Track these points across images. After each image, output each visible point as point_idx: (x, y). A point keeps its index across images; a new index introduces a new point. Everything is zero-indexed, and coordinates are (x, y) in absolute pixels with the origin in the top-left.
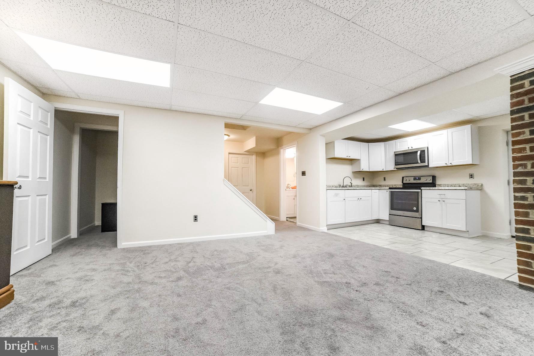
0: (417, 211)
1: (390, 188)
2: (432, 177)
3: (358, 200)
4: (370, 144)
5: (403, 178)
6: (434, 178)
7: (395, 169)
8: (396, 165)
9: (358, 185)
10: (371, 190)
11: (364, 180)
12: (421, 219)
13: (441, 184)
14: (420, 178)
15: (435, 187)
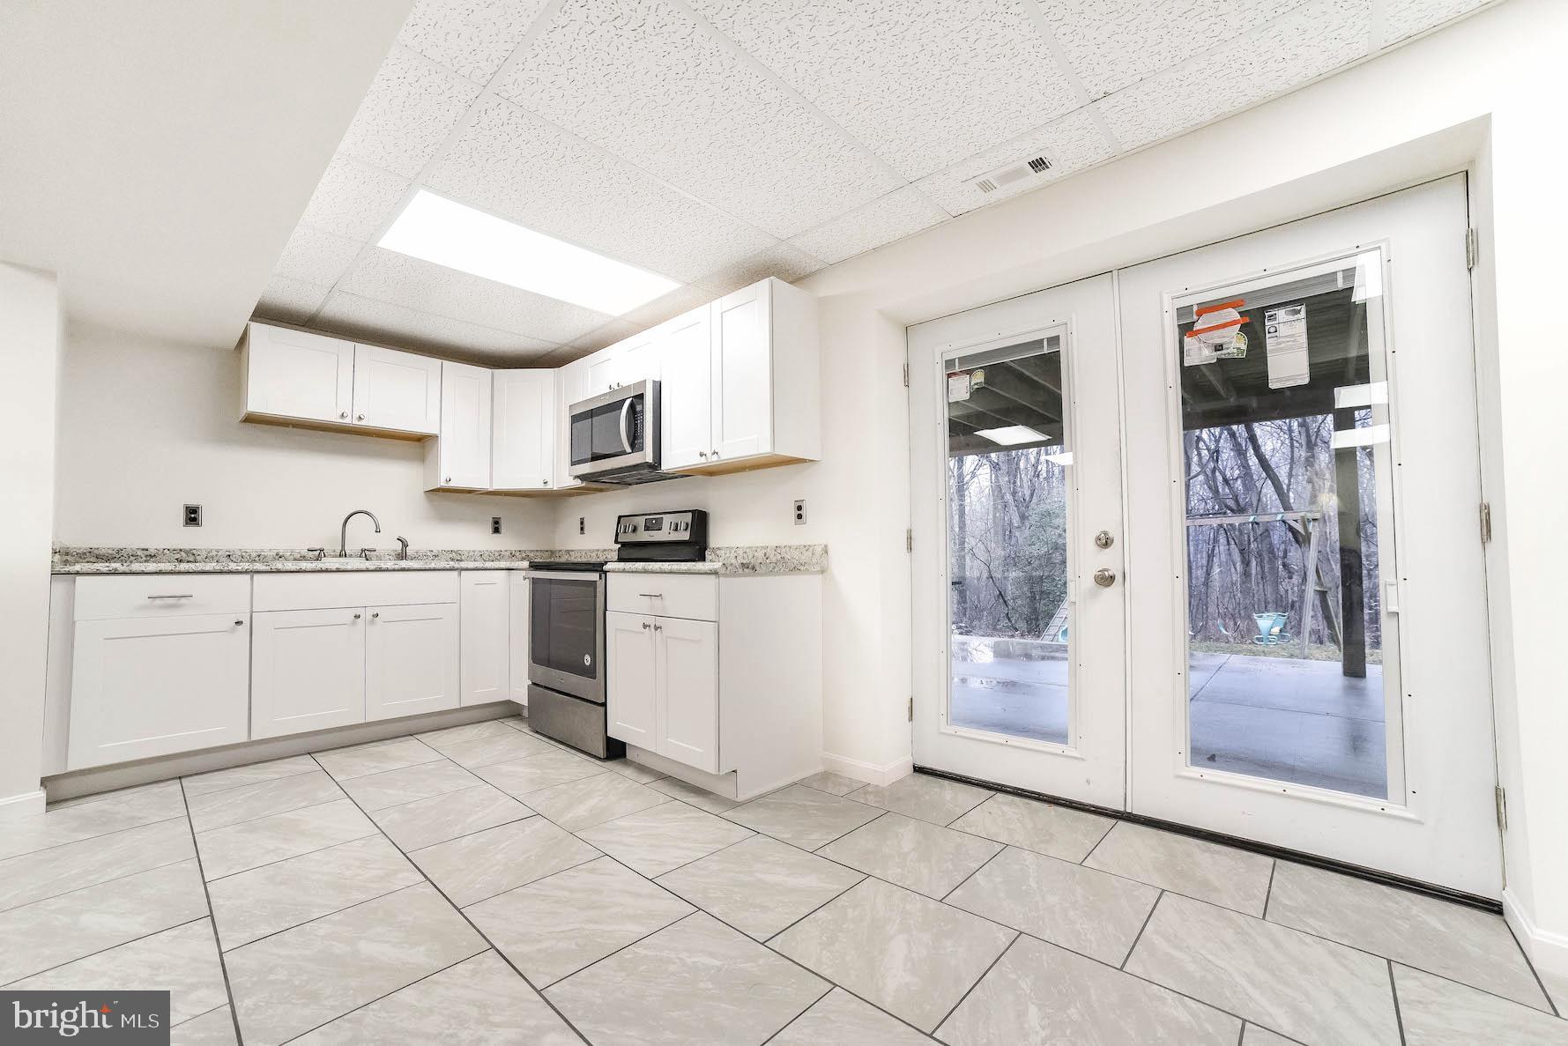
0: (590, 672)
1: (535, 566)
2: (691, 514)
3: (354, 623)
4: (497, 372)
5: (620, 517)
6: (700, 520)
7: (578, 483)
8: (573, 463)
9: (456, 552)
10: (455, 573)
11: (496, 530)
12: (602, 709)
13: (719, 549)
14: (659, 521)
15: (703, 559)
